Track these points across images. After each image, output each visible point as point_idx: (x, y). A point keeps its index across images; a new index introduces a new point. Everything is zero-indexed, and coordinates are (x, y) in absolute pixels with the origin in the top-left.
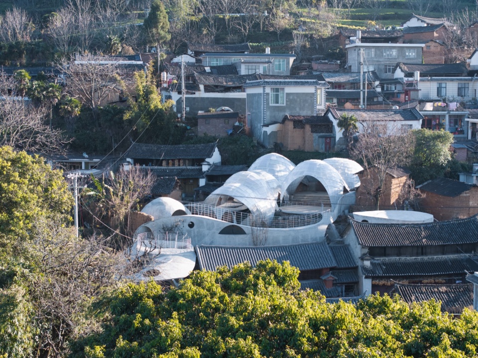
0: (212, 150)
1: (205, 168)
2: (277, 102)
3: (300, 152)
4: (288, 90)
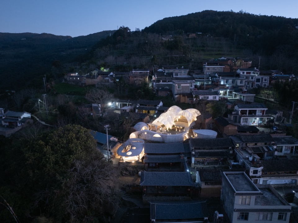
0: (160, 102)
1: (157, 108)
2: (179, 88)
3: (184, 103)
4: (182, 85)
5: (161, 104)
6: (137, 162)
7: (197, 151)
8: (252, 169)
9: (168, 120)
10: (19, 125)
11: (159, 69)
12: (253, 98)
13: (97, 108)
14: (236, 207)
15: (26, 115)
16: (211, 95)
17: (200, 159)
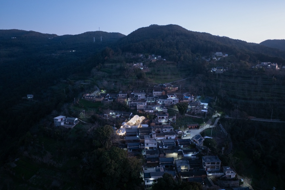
1: (130, 116)
3: (140, 113)
4: (140, 106)
5: (132, 114)
6: (123, 135)
7: (141, 131)
8: (153, 135)
9: (134, 121)
10: (74, 123)
11: (132, 92)
12: (167, 111)
13: (106, 116)
14: (145, 142)
15: (76, 119)
16: (150, 110)
17: (141, 133)
